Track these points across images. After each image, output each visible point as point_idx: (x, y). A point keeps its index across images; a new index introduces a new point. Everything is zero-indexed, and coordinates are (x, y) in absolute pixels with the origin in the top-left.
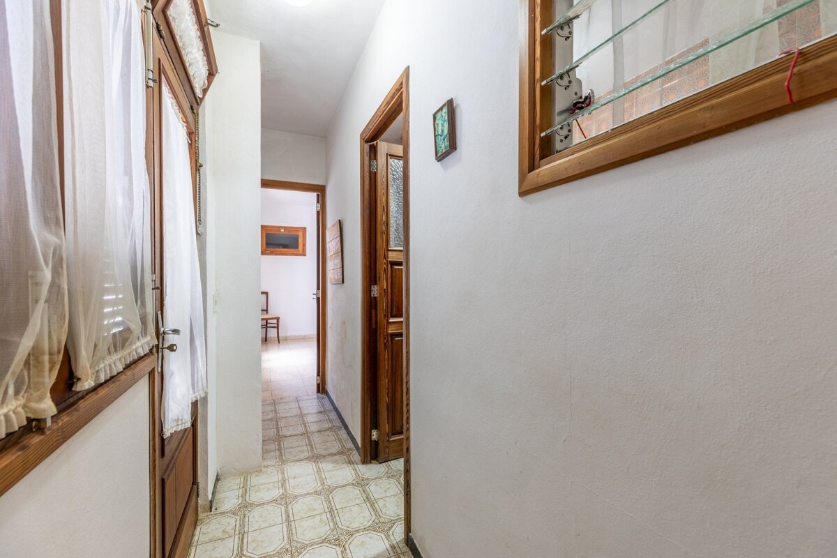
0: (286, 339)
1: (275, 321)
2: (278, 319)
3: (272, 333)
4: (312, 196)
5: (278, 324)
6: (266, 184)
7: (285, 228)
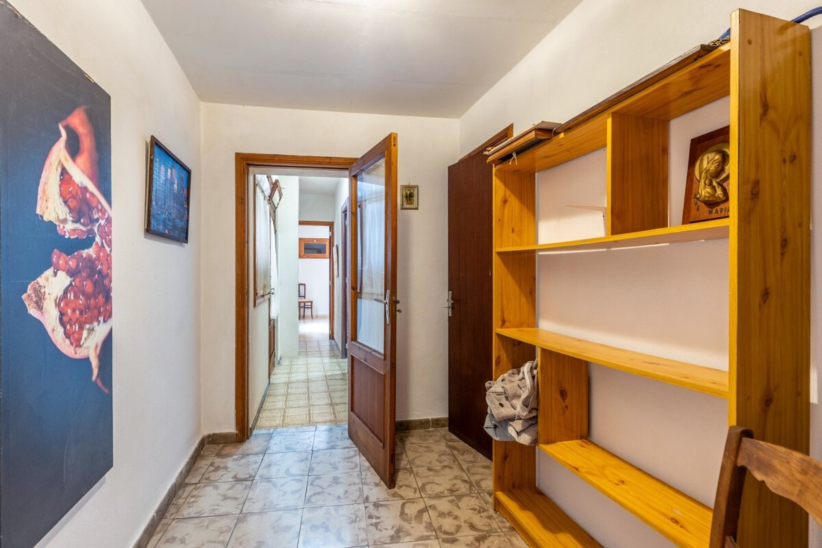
0: (317, 317)
1: (310, 304)
2: (312, 302)
3: (308, 312)
4: (328, 228)
5: (312, 306)
6: (301, 223)
7: (317, 239)
